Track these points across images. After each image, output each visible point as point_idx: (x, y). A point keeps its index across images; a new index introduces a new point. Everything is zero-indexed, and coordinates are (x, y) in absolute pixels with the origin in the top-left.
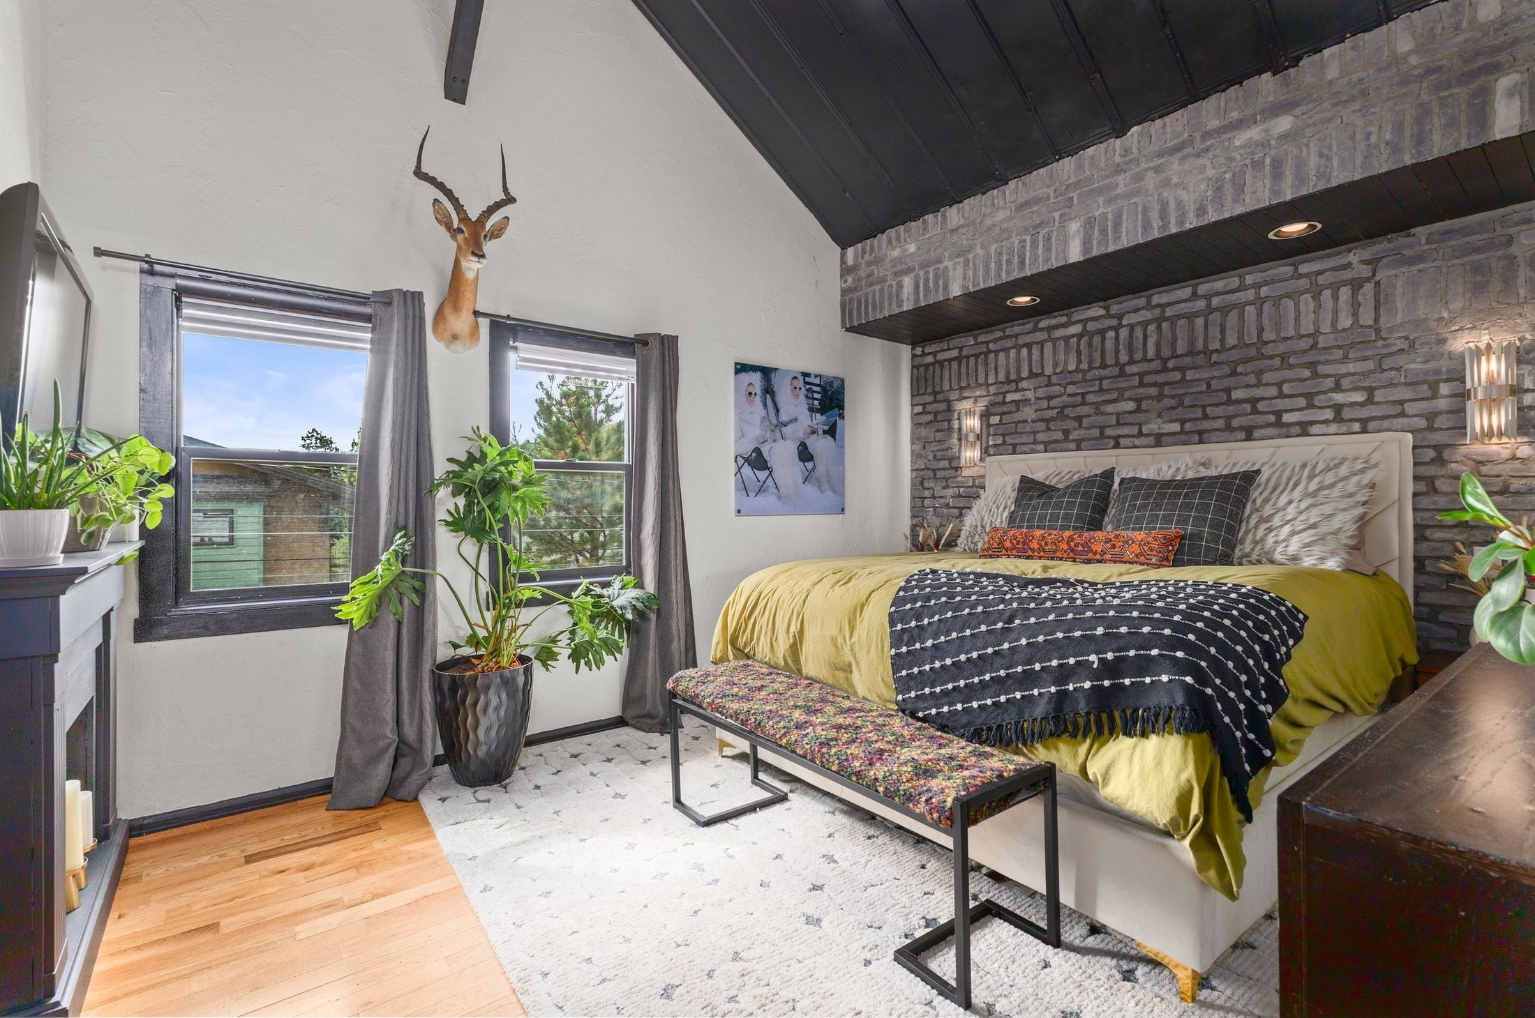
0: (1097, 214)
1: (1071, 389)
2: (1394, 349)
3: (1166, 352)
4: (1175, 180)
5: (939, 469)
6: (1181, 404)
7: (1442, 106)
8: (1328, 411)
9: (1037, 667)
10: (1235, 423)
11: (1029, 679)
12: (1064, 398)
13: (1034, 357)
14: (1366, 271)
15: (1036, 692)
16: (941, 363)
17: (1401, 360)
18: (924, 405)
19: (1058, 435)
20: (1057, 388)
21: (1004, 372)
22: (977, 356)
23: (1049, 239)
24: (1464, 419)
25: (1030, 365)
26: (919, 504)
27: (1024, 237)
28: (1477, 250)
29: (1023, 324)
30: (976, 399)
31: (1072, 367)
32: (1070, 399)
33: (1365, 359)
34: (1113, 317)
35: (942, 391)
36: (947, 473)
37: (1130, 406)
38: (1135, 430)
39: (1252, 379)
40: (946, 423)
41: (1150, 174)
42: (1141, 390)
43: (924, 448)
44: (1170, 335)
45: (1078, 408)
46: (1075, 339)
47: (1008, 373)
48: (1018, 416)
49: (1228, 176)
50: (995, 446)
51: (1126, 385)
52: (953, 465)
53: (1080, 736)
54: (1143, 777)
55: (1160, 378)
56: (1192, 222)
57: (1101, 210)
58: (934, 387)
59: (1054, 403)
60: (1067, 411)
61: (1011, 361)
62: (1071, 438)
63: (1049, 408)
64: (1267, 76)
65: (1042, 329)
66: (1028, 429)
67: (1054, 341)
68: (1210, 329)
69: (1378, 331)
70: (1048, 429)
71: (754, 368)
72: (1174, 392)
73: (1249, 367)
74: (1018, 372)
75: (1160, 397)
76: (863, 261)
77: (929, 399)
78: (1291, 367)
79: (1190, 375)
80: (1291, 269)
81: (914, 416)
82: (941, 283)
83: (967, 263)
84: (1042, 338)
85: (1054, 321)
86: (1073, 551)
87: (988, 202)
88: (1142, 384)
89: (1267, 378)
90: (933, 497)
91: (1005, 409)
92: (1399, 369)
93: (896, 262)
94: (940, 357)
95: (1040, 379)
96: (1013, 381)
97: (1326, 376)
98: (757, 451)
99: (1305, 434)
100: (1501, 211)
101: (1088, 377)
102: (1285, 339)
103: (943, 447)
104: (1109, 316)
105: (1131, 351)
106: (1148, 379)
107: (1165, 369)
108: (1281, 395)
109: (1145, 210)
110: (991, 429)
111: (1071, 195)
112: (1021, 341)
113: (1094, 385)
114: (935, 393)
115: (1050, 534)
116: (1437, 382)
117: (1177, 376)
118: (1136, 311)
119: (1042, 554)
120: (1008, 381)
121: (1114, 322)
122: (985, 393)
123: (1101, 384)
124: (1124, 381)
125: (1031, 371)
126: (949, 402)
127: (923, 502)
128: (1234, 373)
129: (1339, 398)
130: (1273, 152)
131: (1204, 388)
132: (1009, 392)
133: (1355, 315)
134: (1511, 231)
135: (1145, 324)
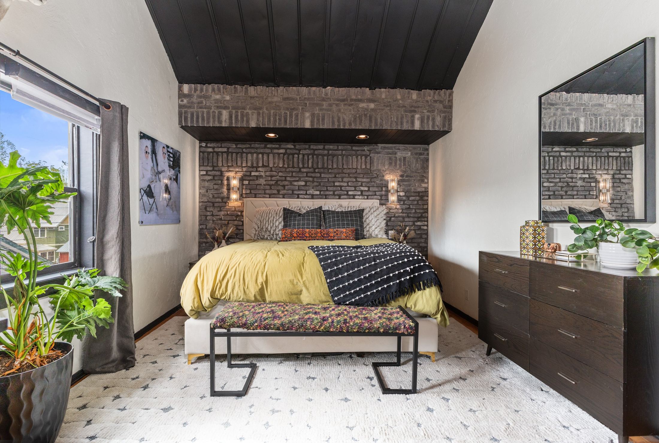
0: (316, 113)
1: (280, 174)
2: (374, 176)
3: (315, 166)
4: (342, 111)
5: (216, 202)
6: (320, 185)
7: (406, 117)
8: (360, 192)
9: (391, 275)
10: (336, 193)
11: (389, 279)
12: (278, 177)
13: (264, 159)
14: (368, 153)
15: (391, 283)
16: (217, 153)
17: (375, 180)
18: (207, 171)
19: (275, 192)
20: (275, 173)
21: (250, 163)
22: (237, 153)
23: (297, 116)
24: (388, 197)
25: (263, 162)
26: (203, 218)
27: (286, 112)
28: (390, 154)
29: (260, 144)
30: (236, 172)
31: (281, 166)
32: (280, 178)
33: (368, 178)
34: (297, 149)
35: (218, 166)
36: (220, 204)
37: (303, 183)
38: (305, 192)
39: (340, 180)
40: (220, 181)
41: (334, 106)
42: (307, 178)
43: (207, 192)
44: (316, 160)
45: (283, 182)
46: (282, 155)
47: (252, 163)
48: (257, 182)
49: (358, 115)
50: (246, 194)
51: (301, 175)
52: (224, 201)
53: (406, 294)
54: (427, 301)
55: (313, 175)
56: (347, 127)
57: (318, 112)
58: (213, 163)
59: (273, 178)
60: (279, 182)
61: (254, 158)
62: (280, 193)
63: (271, 180)
64: (368, 89)
65: (268, 148)
66: (262, 188)
67: (274, 154)
68: (329, 161)
69: (371, 171)
70: (271, 189)
71: (149, 138)
72: (318, 180)
73: (340, 175)
74: (257, 163)
75: (313, 182)
76: (195, 94)
77: (209, 168)
78: (351, 177)
79: (323, 175)
80: (351, 147)
81: (201, 176)
82: (245, 119)
83: (259, 114)
84: (268, 152)
85: (274, 146)
86: (323, 236)
87: (270, 91)
88: (307, 176)
89: (345, 180)
90: (213, 215)
91: (251, 178)
92: (375, 182)
93: (217, 101)
94: (216, 150)
95: (267, 168)
96: (255, 167)
97: (359, 182)
98: (149, 186)
99: (354, 198)
100: (394, 145)
101: (287, 170)
102: (349, 168)
103: (218, 192)
104: (295, 149)
105: (303, 164)
106: (309, 175)
107: (315, 172)
108: (348, 186)
109: (333, 118)
110: (244, 186)
111: (306, 102)
112: (259, 151)
113: (290, 174)
114: (213, 166)
115: (312, 231)
116: (383, 187)
117: (318, 175)
118: (305, 149)
119: (310, 238)
120: (252, 167)
121: (297, 152)
122: (241, 170)
123: (292, 174)
124: (301, 174)
125: (263, 164)
126: (222, 172)
127: (206, 218)
128: (335, 177)
129: (362, 188)
130: (369, 113)
131: (327, 180)
132: (253, 171)
133: (366, 165)
134: (396, 151)
135: (308, 155)
